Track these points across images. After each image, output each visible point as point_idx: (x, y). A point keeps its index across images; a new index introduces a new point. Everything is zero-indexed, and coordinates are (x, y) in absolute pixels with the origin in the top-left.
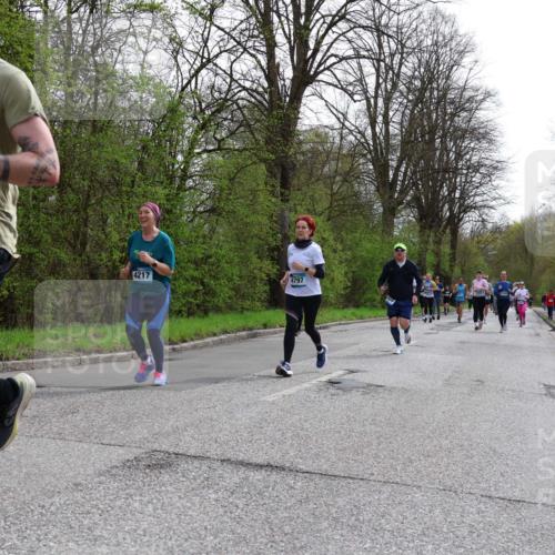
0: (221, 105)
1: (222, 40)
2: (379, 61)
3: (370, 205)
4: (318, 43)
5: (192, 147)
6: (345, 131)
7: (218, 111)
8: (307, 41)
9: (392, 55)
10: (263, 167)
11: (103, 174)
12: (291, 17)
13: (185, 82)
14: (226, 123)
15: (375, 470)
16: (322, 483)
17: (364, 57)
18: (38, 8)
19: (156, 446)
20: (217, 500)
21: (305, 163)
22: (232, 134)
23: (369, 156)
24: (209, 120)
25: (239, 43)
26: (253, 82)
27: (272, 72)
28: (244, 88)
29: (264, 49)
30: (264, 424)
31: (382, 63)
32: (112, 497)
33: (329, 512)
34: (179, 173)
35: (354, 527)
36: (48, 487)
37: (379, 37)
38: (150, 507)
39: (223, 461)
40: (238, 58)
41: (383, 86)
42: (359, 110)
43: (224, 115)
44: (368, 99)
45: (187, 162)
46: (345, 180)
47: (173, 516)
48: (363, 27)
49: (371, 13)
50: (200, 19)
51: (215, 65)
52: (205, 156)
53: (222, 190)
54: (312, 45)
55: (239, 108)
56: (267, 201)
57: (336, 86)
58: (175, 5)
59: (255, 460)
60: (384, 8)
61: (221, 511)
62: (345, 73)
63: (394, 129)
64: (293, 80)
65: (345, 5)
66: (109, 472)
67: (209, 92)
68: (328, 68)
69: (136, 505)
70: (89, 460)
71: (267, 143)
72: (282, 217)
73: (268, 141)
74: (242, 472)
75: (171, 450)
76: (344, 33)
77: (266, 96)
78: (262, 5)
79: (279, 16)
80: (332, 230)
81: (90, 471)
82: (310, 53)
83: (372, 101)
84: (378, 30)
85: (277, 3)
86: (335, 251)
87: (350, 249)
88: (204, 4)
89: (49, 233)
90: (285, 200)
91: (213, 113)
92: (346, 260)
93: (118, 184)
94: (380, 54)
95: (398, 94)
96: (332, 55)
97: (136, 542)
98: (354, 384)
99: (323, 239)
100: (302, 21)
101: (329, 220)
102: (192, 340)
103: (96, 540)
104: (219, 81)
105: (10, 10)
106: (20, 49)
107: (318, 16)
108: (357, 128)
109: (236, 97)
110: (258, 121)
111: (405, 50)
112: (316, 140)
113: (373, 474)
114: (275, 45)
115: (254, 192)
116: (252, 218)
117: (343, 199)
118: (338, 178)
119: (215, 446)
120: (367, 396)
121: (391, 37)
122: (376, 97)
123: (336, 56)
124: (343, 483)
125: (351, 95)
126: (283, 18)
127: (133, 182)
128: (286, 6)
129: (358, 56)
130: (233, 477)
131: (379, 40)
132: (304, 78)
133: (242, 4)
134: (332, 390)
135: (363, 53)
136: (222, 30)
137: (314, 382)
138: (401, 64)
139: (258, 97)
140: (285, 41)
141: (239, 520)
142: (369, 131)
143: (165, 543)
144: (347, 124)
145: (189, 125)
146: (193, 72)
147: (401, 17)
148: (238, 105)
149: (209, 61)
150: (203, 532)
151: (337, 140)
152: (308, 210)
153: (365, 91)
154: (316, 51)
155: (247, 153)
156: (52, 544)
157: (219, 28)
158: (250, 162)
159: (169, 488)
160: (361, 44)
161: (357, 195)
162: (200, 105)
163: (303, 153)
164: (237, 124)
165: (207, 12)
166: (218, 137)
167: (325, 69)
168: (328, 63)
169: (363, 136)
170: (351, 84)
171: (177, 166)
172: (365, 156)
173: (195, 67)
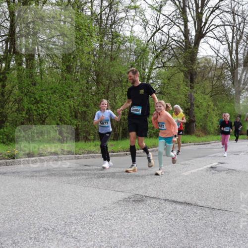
0: (165, 48)
1: (165, 20)
2: (233, 26)
3: (229, 90)
4: (207, 20)
5: (152, 66)
6: (218, 58)
7: (163, 50)
8: (201, 19)
9: (240, 24)
10: (182, 74)
11: (115, 77)
12: (195, 9)
13: (149, 38)
14: (166, 55)
15: (232, 207)
16: (209, 211)
17: (227, 25)
18: (89, 10)
19: (137, 193)
20: (163, 217)
21: (201, 72)
22: (169, 60)
23: (229, 69)
24: (159, 54)
25: (172, 21)
26: (178, 37)
27: (186, 33)
28: (174, 40)
29: (183, 23)
30: (183, 185)
31: (235, 28)
32: (119, 213)
33: (212, 225)
34: (147, 77)
35: (223, 232)
36: (93, 208)
37: (234, 16)
38: (135, 218)
39: (165, 200)
40: (172, 27)
41: (235, 38)
42: (225, 49)
43: (165, 52)
44: (229, 44)
45: (150, 72)
46: (218, 79)
47: (145, 223)
48: (227, 12)
49: (230, 5)
50: (155, 11)
51: (162, 30)
52: (157, 69)
53: (165, 84)
54: (204, 20)
55: (172, 49)
56: (184, 89)
57: (214, 38)
58: (144, 6)
59: (179, 200)
60: (236, 3)
61: (165, 221)
62: (218, 32)
63: (240, 56)
64: (196, 36)
65: (219, 3)
66: (118, 203)
67: (159, 42)
68: (211, 31)
69: (129, 217)
70: (109, 197)
71: (184, 63)
72: (191, 95)
73: (185, 63)
74: (174, 205)
75: (143, 195)
76: (218, 15)
77: (184, 43)
78: (182, 4)
79: (189, 9)
80: (212, 101)
81: (110, 202)
82: (203, 24)
83: (231, 44)
84: (233, 13)
85: (188, 3)
86: (214, 110)
87: (220, 109)
88: (157, 5)
89: (93, 102)
90: (192, 88)
91: (161, 51)
92: (219, 114)
93: (121, 82)
94: (234, 24)
95: (242, 41)
96: (213, 25)
97: (129, 232)
98: (223, 169)
99: (209, 105)
100: (200, 10)
101: (211, 96)
102: (152, 148)
103: (112, 231)
104: (163, 37)
105: (78, 11)
106: (82, 27)
107: (206, 8)
108: (224, 56)
109: (171, 44)
110: (180, 54)
111: (246, 21)
112: (206, 62)
113: (231, 209)
114: (188, 21)
115: (178, 85)
116: (178, 96)
117: (217, 87)
118: (215, 78)
119: (162, 193)
120: (228, 174)
121: (239, 15)
122: (232, 43)
123: (215, 25)
124: (218, 212)
125: (221, 42)
126: (191, 10)
127: (127, 81)
128: (192, 4)
129: (224, 25)
130: (170, 207)
131: (234, 17)
132: (200, 35)
133: (173, 4)
134: (213, 171)
135: (227, 23)
136: (165, 15)
137: (205, 167)
138: (244, 28)
139: (180, 44)
140: (192, 19)
141: (172, 226)
142: (229, 58)
143: (141, 234)
144: (219, 54)
145: (151, 57)
146: (152, 34)
147: (244, 6)
148: (171, 47)
149: (159, 29)
150: (157, 230)
151: (215, 62)
152: (202, 92)
153: (227, 40)
154: (206, 23)
155: (175, 68)
156: (95, 231)
157: (163, 15)
158: (177, 72)
159: (143, 211)
160: (226, 20)
161: (223, 85)
162: (156, 48)
163: (200, 68)
164: (171, 56)
165: (159, 8)
166: (163, 61)
167: (210, 31)
168: (211, 28)
169: (227, 60)
170: (221, 37)
171: (145, 74)
172: (227, 68)
173: (154, 32)
